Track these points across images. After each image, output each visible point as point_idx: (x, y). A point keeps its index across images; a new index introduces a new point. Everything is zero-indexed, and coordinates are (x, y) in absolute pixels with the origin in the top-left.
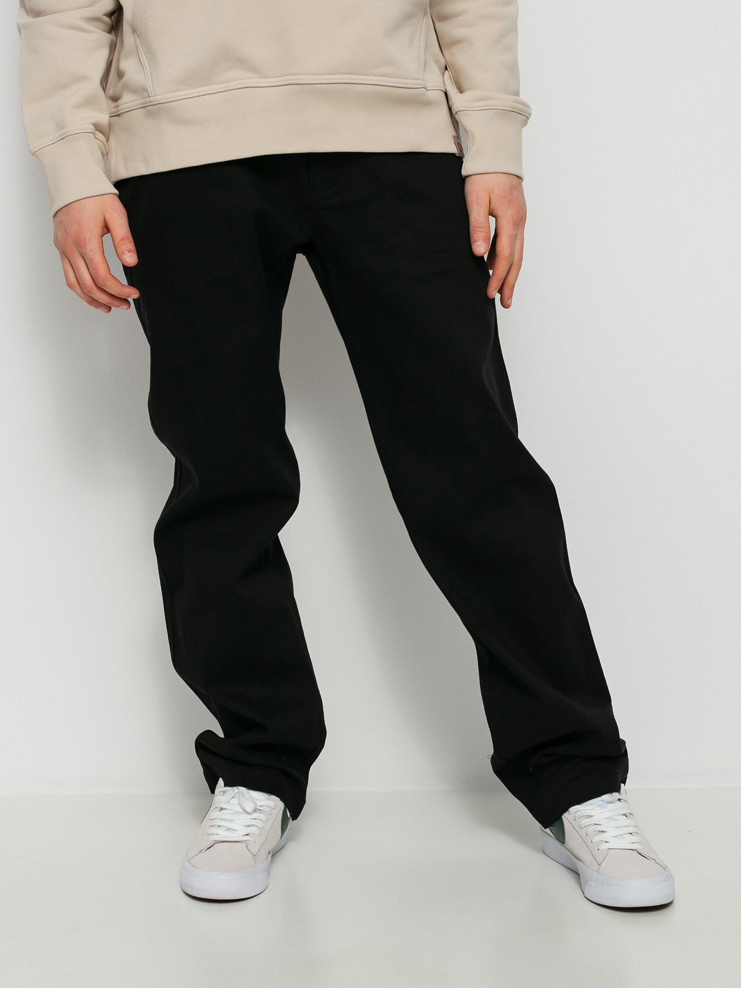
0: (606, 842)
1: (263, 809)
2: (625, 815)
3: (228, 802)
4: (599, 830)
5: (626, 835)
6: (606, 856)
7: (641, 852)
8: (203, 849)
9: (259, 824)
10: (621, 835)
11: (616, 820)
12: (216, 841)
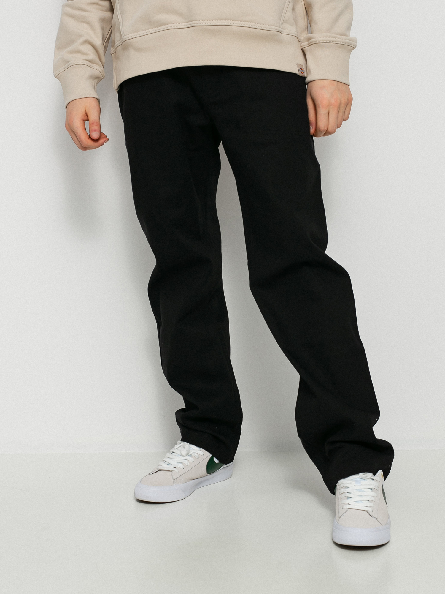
0: (349, 504)
1: (193, 455)
2: (371, 489)
3: (177, 449)
4: (348, 496)
5: (365, 501)
6: (345, 512)
7: (370, 513)
8: (150, 472)
9: (186, 462)
10: (361, 501)
11: (363, 491)
12: (160, 469)
